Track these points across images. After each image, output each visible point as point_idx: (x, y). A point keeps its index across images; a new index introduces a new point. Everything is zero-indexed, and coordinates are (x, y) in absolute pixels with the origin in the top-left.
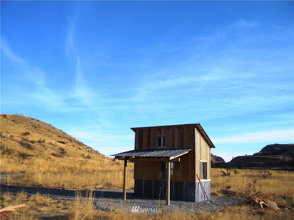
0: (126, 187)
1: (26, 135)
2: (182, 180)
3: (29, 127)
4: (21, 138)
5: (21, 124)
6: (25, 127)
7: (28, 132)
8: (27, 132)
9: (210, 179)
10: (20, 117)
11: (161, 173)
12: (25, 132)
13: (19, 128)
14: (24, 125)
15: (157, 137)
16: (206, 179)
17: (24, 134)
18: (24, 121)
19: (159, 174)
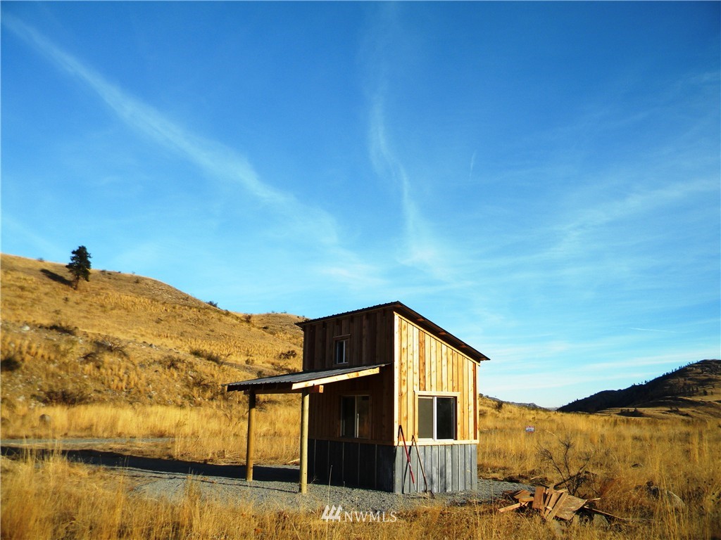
0: (252, 454)
1: (288, 358)
2: (372, 439)
3: (299, 340)
4: (269, 365)
5: (281, 335)
6: (290, 339)
7: (293, 352)
8: (291, 350)
9: (475, 438)
10: (281, 317)
11: (342, 424)
12: (285, 351)
13: (274, 343)
14: (288, 336)
15: (336, 341)
16: (456, 439)
17: (283, 356)
18: (288, 327)
19: (339, 426)
